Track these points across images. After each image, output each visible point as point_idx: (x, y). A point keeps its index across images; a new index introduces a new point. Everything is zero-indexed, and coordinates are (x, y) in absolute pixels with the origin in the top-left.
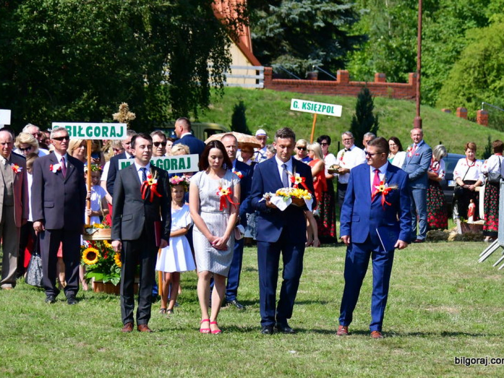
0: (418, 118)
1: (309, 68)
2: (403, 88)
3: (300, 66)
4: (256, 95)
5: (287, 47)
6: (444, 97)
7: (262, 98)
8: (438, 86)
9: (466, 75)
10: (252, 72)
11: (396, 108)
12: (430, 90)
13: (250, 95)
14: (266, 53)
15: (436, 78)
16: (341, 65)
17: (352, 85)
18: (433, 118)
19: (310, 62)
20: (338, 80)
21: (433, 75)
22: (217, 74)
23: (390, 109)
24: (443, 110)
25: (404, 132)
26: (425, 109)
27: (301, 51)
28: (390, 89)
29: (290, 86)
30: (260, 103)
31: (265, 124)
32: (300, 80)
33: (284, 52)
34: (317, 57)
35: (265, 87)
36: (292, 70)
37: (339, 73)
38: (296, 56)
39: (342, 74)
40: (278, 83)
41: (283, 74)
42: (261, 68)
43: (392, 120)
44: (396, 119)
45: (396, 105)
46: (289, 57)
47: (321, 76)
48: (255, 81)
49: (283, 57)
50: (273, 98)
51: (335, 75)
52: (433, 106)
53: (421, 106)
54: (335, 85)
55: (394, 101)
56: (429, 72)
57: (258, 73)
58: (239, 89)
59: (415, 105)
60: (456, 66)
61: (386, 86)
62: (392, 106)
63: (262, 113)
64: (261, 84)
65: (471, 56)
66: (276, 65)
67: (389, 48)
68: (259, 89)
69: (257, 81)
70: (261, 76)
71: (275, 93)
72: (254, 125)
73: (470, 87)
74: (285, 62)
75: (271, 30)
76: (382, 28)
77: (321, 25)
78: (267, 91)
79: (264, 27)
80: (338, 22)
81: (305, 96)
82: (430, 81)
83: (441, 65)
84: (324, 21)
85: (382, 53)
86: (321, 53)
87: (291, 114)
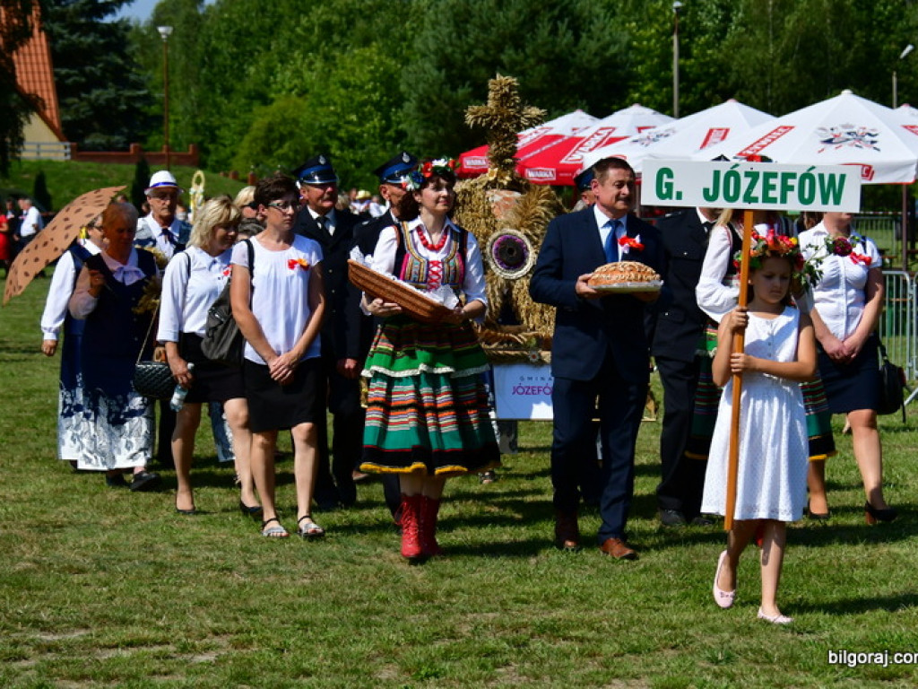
1: (118, 143)
2: (184, 157)
3: (108, 142)
4: (64, 166)
5: (96, 125)
7: (68, 167)
8: (234, 154)
9: (254, 145)
10: (61, 147)
13: (59, 166)
14: (80, 131)
15: (232, 148)
16: (139, 139)
19: (117, 138)
20: (132, 151)
21: (230, 145)
22: (14, 149)
27: (110, 129)
28: (174, 158)
29: (92, 158)
30: (67, 172)
31: (70, 189)
32: (104, 153)
33: (94, 131)
34: (122, 134)
35: (72, 158)
36: (101, 145)
37: (132, 146)
38: (104, 133)
39: (135, 148)
40: (84, 156)
41: (94, 148)
42: (68, 144)
46: (99, 134)
48: (63, 154)
49: (93, 135)
50: (78, 168)
51: (130, 148)
54: (128, 156)
56: (227, 143)
57: (66, 147)
58: (50, 162)
60: (247, 138)
63: (68, 180)
64: (69, 157)
65: (258, 129)
66: (88, 141)
67: (195, 125)
68: (66, 161)
69: (66, 154)
70: (68, 150)
71: (80, 164)
73: (258, 154)
75: (83, 113)
76: (189, 108)
77: (124, 107)
78: (73, 162)
79: (77, 111)
80: (138, 105)
81: (104, 166)
82: (228, 150)
83: (235, 137)
84: (126, 104)
85: (191, 129)
86: (126, 130)
87: (93, 180)
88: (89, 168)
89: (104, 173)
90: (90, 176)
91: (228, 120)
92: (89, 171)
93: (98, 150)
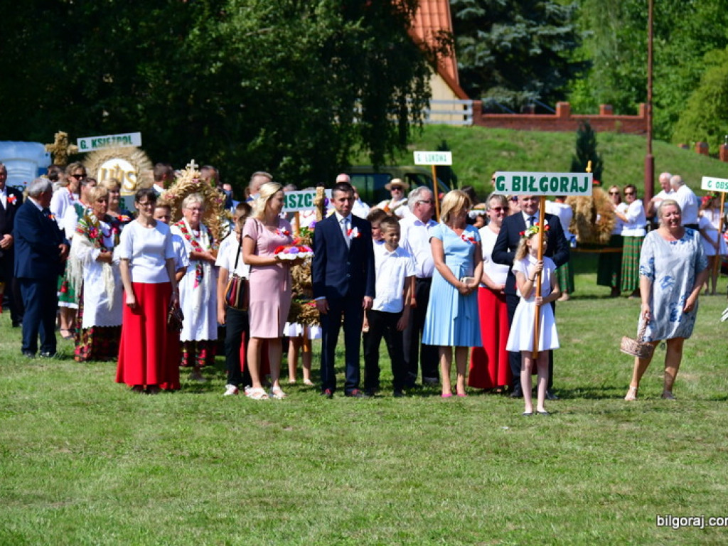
0: (649, 156)
1: (526, 101)
2: (632, 121)
3: (515, 100)
4: (463, 133)
5: (498, 77)
6: (680, 131)
7: (470, 136)
8: (674, 118)
9: (706, 104)
10: (459, 107)
11: (626, 145)
12: (665, 123)
13: (458, 134)
14: (475, 85)
15: (671, 108)
16: (561, 96)
17: (573, 119)
18: (668, 155)
19: (527, 94)
20: (558, 114)
21: (668, 105)
22: (416, 110)
23: (618, 145)
24: (680, 145)
25: (635, 171)
26: (658, 145)
27: (516, 83)
28: (618, 123)
29: (502, 123)
30: (469, 142)
31: (475, 166)
32: (514, 115)
33: (495, 84)
34: (533, 88)
35: (474, 123)
36: (504, 104)
37: (558, 105)
38: (509, 88)
39: (563, 108)
40: (489, 119)
41: (495, 108)
42: (469, 102)
43: (621, 158)
44: (626, 157)
45: (626, 140)
46: (501, 89)
47: (539, 110)
48: (461, 117)
49: (495, 89)
50: (483, 136)
51: (555, 108)
52: (668, 141)
53: (653, 142)
54: (555, 119)
55: (623, 136)
56: (663, 102)
57: (465, 108)
58: (444, 127)
59: (647, 140)
60: (695, 94)
61: (614, 120)
62: (620, 142)
63: (471, 153)
64: (470, 121)
65: (713, 83)
66: (486, 99)
67: (616, 76)
68: (467, 126)
69: (465, 117)
70: (470, 111)
71: (486, 131)
72: (462, 167)
73: (712, 118)
74: (498, 95)
75: (481, 59)
76: (608, 52)
77: (538, 51)
78: (477, 128)
79: (472, 55)
80: (557, 48)
81: (520, 133)
82: (665, 113)
83: (677, 94)
84: (541, 47)
85: (609, 81)
86: (538, 84)
87: (505, 153)
88: (499, 136)
89: (521, 144)
90: (503, 147)
91: (665, 69)
92: (500, 142)
93: (501, 112)
